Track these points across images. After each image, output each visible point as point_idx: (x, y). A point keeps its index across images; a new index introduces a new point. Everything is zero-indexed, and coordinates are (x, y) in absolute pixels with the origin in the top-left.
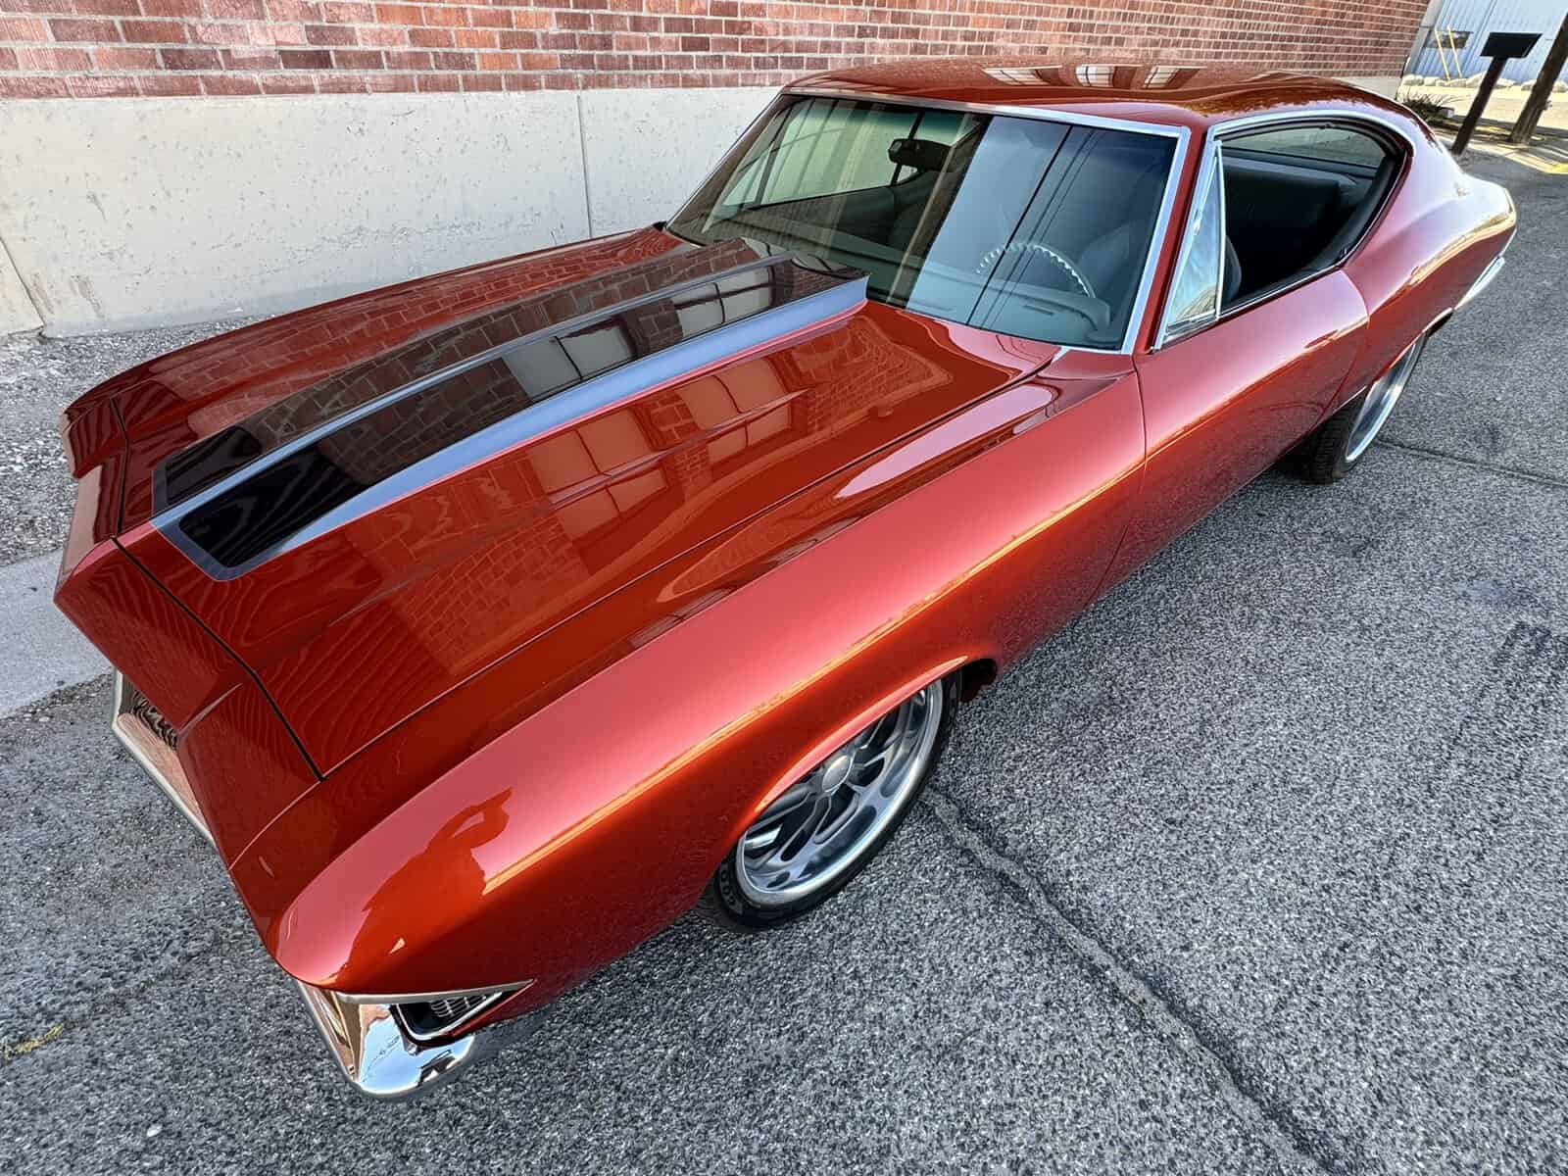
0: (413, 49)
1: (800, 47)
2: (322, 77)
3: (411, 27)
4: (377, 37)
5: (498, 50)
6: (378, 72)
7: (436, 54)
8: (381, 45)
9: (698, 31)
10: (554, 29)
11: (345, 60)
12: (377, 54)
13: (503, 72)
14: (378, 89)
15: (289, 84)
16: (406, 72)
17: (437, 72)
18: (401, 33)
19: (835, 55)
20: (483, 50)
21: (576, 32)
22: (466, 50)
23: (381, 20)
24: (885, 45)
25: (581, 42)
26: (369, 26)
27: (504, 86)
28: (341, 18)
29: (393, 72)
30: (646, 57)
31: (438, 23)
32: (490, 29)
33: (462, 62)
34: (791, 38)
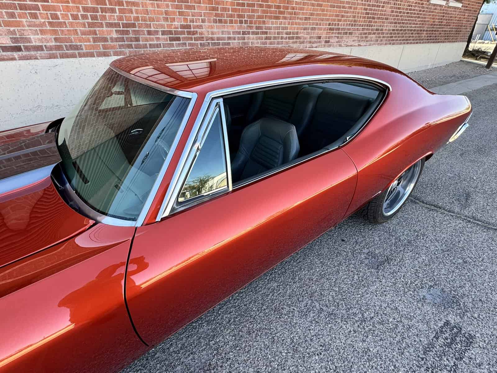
0: (56, 44)
1: (218, 39)
2: (19, 55)
3: (54, 36)
4: (41, 40)
5: (92, 43)
6: (42, 52)
7: (66, 46)
8: (43, 43)
9: (175, 35)
10: (115, 35)
11: (27, 49)
12: (41, 46)
13: (95, 51)
14: (42, 58)
15: (5, 57)
16: (54, 52)
17: (67, 51)
18: (51, 39)
19: (233, 41)
20: (85, 43)
21: (124, 36)
22: (78, 44)
23: (42, 34)
24: (254, 37)
25: (127, 39)
26: (36, 37)
27: (95, 55)
28: (25, 34)
29: (49, 52)
30: (154, 44)
31: (65, 35)
32: (88, 36)
33: (77, 48)
34: (215, 36)
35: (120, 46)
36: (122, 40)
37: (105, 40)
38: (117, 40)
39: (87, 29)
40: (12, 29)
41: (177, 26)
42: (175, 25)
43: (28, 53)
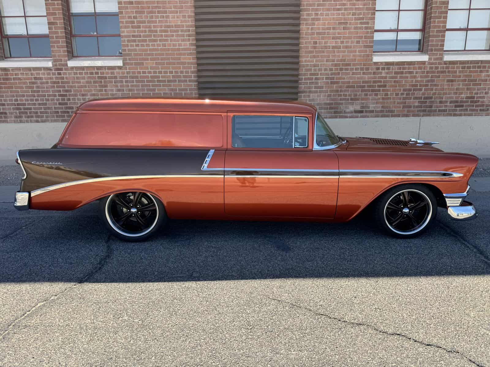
35: (418, 111)
36: (421, 107)
37: (410, 107)
38: (417, 107)
39: (402, 101)
40: (363, 102)
41: (463, 97)
42: (462, 97)
43: (365, 114)
